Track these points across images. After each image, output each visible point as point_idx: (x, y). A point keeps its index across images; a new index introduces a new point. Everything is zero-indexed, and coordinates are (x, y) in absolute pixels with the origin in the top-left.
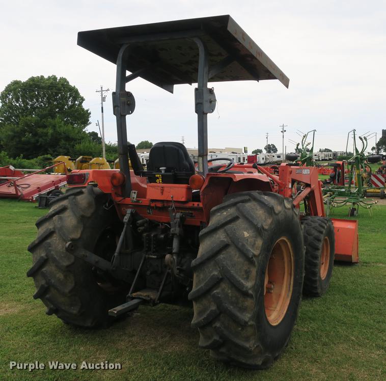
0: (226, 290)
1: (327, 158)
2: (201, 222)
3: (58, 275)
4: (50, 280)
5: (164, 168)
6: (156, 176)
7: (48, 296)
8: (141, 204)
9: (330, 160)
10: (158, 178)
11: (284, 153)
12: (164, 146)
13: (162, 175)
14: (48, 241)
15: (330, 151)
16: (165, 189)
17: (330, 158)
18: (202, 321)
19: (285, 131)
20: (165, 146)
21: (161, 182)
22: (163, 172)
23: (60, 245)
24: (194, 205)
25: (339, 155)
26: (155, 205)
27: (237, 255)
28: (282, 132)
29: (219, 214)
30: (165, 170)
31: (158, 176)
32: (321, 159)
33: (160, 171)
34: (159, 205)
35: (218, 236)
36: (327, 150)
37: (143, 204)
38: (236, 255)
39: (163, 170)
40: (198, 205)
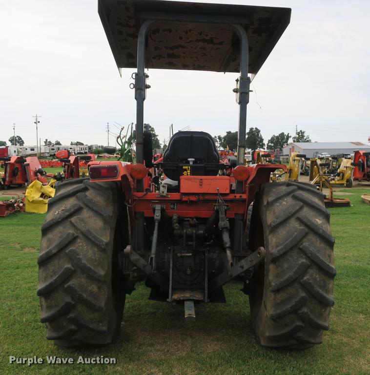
0: (314, 275)
1: (83, 151)
2: (236, 214)
3: (90, 288)
4: (80, 294)
5: (194, 159)
6: (184, 167)
7: (72, 315)
8: (169, 199)
9: (86, 153)
10: (186, 170)
11: (39, 146)
12: (192, 136)
13: (191, 167)
14: (72, 248)
15: (82, 144)
16: (204, 181)
17: (86, 151)
18: (290, 309)
19: (39, 122)
20: (194, 135)
21: (189, 174)
22: (191, 163)
23: (91, 252)
24: (235, 197)
25: (94, 148)
26: (189, 199)
27: (319, 242)
28: (35, 123)
29: (278, 204)
30: (193, 161)
31: (187, 167)
32: (76, 153)
33: (188, 162)
34: (193, 198)
35: (291, 225)
36: (78, 144)
37: (173, 199)
38: (317, 241)
39: (192, 161)
40: (241, 197)
